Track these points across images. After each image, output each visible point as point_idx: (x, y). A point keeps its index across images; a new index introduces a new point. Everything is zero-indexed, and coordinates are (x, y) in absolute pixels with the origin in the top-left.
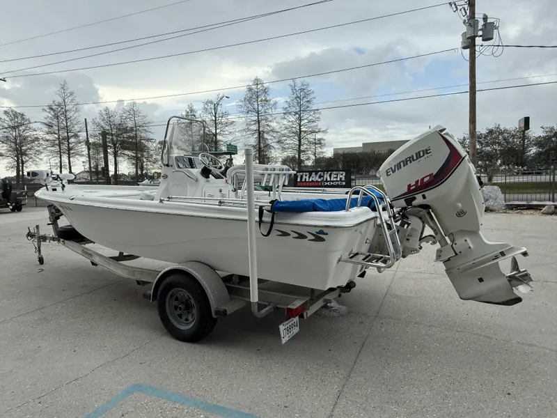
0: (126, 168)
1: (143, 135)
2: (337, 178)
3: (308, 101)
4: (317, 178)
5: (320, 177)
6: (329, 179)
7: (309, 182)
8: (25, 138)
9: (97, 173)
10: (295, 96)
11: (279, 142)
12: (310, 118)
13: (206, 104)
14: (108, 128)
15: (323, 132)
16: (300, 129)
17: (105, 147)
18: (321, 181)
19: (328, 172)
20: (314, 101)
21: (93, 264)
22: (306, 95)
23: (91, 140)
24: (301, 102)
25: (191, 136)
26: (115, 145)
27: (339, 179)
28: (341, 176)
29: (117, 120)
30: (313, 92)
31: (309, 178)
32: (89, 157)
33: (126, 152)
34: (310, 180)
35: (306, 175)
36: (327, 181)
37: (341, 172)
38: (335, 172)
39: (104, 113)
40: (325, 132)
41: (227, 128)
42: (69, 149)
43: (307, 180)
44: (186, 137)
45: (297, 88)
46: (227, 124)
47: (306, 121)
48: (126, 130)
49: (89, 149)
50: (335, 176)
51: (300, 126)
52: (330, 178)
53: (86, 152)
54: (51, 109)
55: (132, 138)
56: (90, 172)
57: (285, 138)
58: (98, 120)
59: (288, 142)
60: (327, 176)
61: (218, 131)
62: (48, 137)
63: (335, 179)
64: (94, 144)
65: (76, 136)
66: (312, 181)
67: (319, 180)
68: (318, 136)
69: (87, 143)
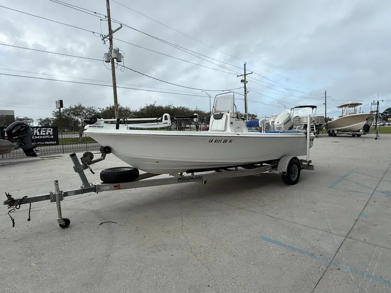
2: (46, 133)
19: (37, 128)
28: (49, 132)
36: (36, 135)
37: (50, 129)
50: (44, 131)
60: (36, 132)
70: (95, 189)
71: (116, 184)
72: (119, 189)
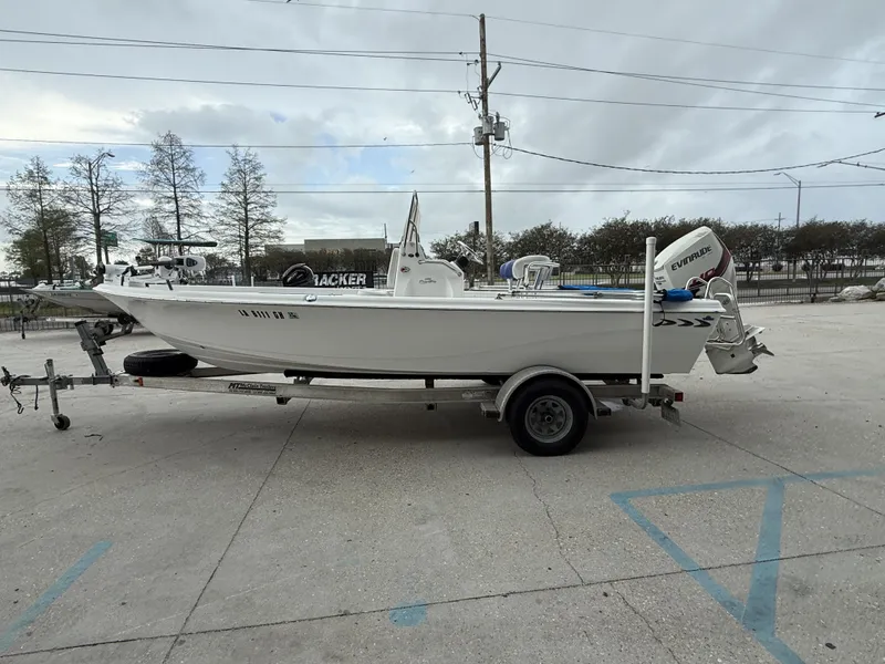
2: (356, 281)
3: (256, 179)
4: (330, 281)
6: (345, 283)
10: (237, 168)
11: (211, 231)
12: (261, 201)
15: (281, 221)
16: (246, 215)
18: (336, 286)
19: (344, 274)
20: (266, 179)
21: (281, 401)
22: (254, 169)
24: (246, 178)
27: (358, 283)
28: (361, 279)
30: (262, 167)
31: (319, 281)
34: (321, 284)
36: (343, 286)
37: (361, 275)
38: (353, 275)
43: (317, 284)
45: (240, 158)
47: (253, 205)
50: (354, 279)
51: (246, 211)
52: (347, 281)
57: (223, 227)
59: (228, 232)
60: (343, 279)
63: (353, 283)
67: (333, 283)
68: (274, 227)
70: (112, 380)
71: (137, 378)
72: (142, 385)
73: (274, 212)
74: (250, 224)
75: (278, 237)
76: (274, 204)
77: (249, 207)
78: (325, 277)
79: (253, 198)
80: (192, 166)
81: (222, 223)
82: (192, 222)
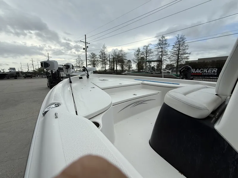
0: (119, 68)
1: (124, 58)
2: (212, 71)
3: (183, 42)
4: (200, 71)
5: (201, 71)
6: (206, 72)
7: (195, 73)
8: (95, 60)
9: (112, 69)
10: (178, 41)
11: (169, 58)
12: (184, 49)
13: (144, 46)
14: (115, 56)
16: (179, 53)
17: (114, 62)
18: (202, 73)
19: (206, 68)
20: (186, 42)
22: (183, 40)
23: (110, 60)
24: (180, 43)
25: (138, 58)
26: (116, 61)
27: (213, 72)
28: (215, 71)
29: (117, 54)
30: (186, 39)
31: (195, 71)
32: (110, 65)
33: (119, 63)
34: (196, 72)
35: (193, 70)
36: (205, 73)
37: (215, 69)
38: (211, 69)
39: (114, 52)
40: (190, 54)
41: (150, 54)
42: (105, 63)
43: (194, 72)
44: (137, 58)
45: (179, 38)
46: (150, 53)
48: (119, 57)
49: (110, 62)
50: (211, 70)
51: (179, 52)
52: (208, 71)
53: (109, 64)
54: (101, 52)
55: (121, 59)
56: (110, 69)
58: (112, 54)
59: (173, 58)
60: (206, 71)
61: (147, 55)
62: (100, 60)
63: (210, 72)
64: (111, 61)
65: (107, 59)
66: (197, 73)
67: (201, 72)
69: (109, 61)
73: (187, 51)
74: (179, 55)
75: (187, 58)
76: (187, 49)
77: (180, 51)
78: (198, 70)
79: (181, 48)
80: (166, 43)
81: (172, 56)
82: (165, 57)
